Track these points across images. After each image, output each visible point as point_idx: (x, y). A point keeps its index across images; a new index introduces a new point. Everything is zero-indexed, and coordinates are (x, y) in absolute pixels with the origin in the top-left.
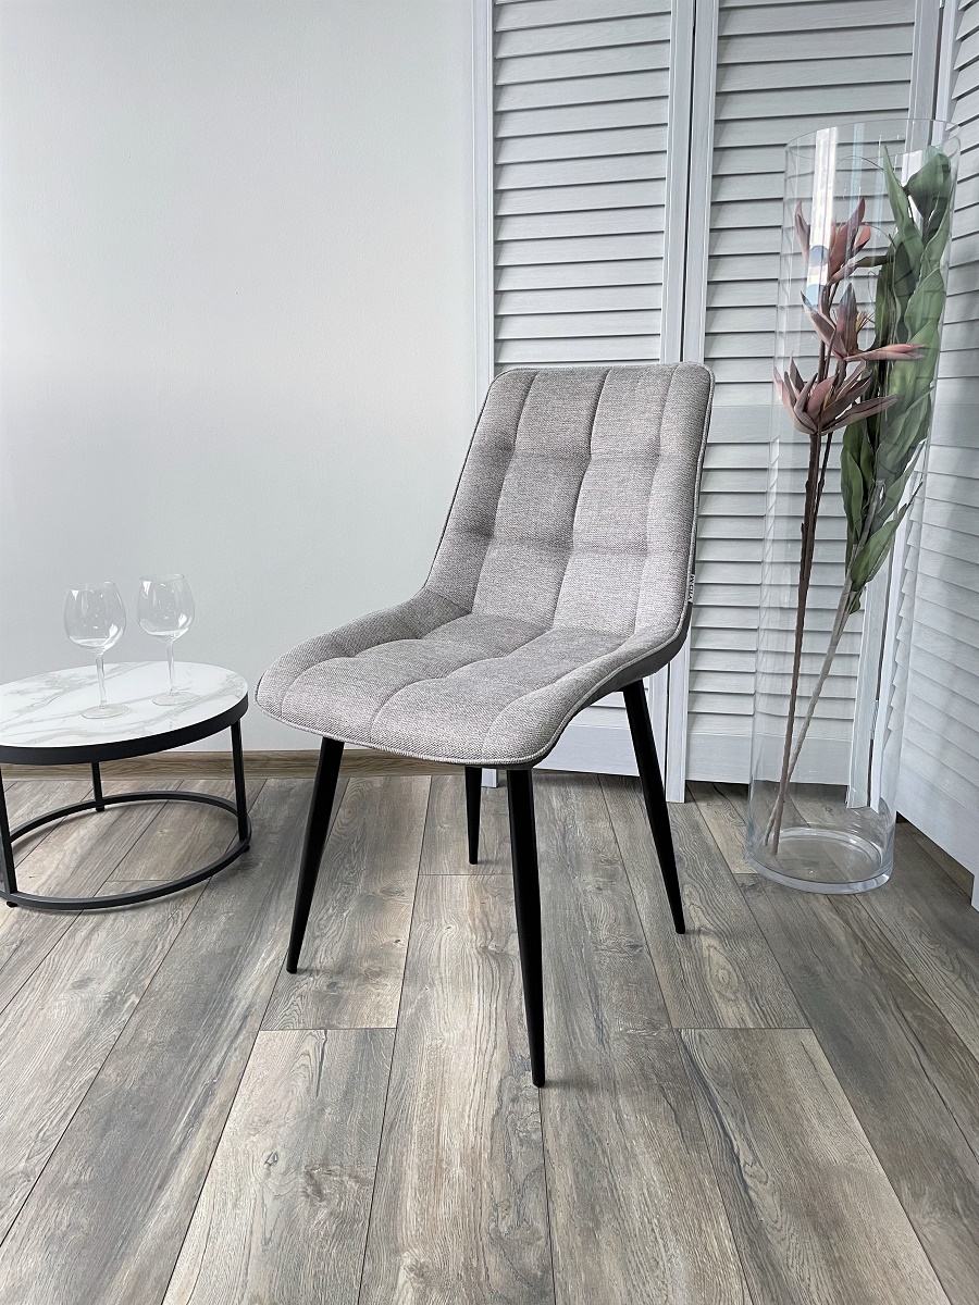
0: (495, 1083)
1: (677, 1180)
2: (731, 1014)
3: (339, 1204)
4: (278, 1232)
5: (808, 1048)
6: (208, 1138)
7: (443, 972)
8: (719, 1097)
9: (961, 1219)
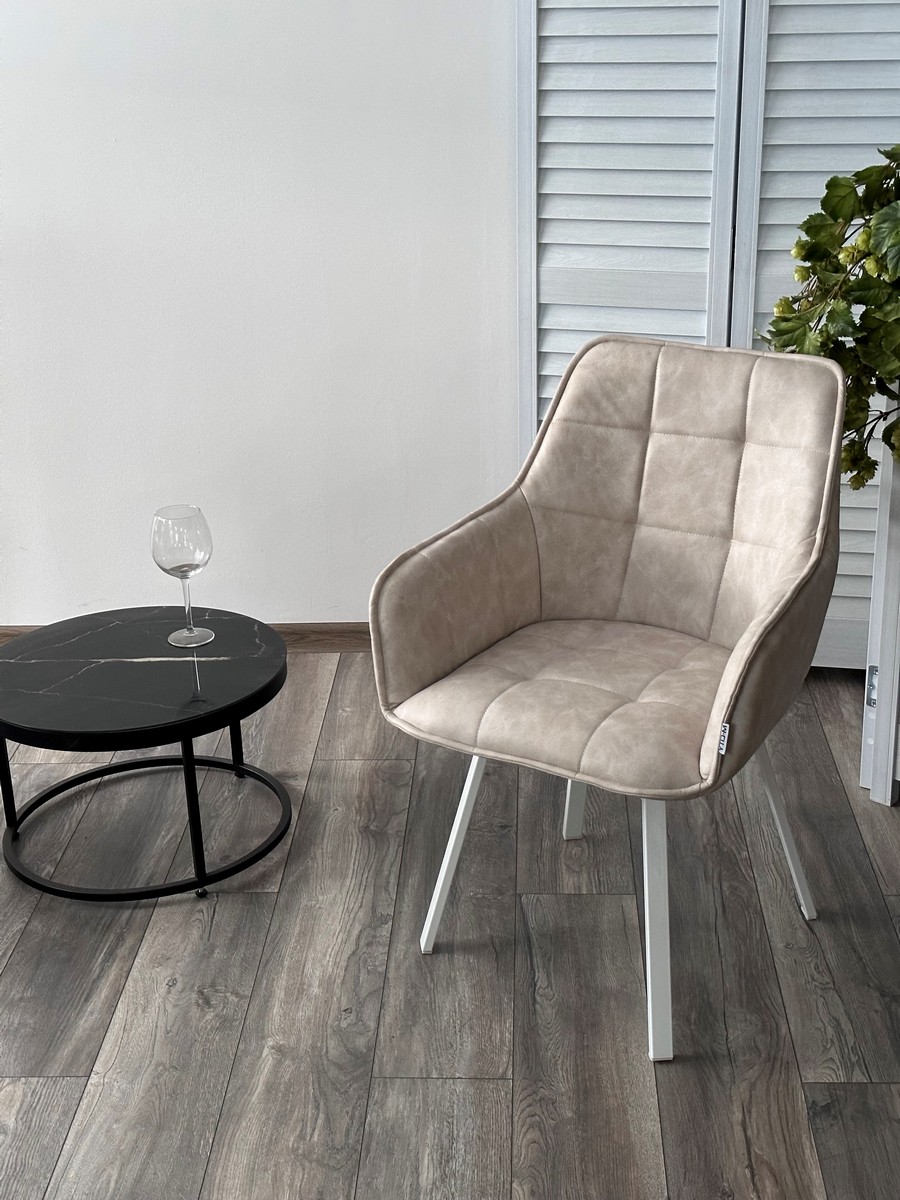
0: (355, 932)
1: (483, 997)
2: (571, 883)
3: (223, 1010)
4: (176, 1027)
5: (626, 909)
6: (121, 969)
7: (325, 847)
8: (536, 944)
9: (690, 1025)
